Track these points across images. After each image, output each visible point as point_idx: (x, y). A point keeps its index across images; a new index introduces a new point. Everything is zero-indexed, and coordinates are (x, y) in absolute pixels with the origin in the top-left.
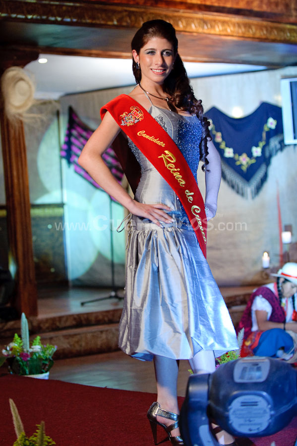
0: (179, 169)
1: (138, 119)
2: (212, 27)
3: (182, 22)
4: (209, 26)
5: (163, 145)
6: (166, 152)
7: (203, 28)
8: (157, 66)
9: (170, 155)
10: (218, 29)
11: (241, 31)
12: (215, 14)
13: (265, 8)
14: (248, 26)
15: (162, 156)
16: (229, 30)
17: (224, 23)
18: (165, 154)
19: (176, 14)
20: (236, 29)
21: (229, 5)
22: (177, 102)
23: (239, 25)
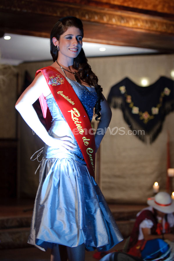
0: (80, 122)
1: (60, 83)
2: (128, 22)
3: (106, 18)
4: (125, 21)
5: (73, 104)
6: (75, 109)
7: (121, 22)
8: (73, 46)
9: (77, 111)
10: (131, 24)
11: (147, 26)
12: (130, 12)
13: (166, 10)
14: (153, 22)
15: (72, 111)
16: (139, 24)
17: (136, 19)
18: (74, 110)
19: (102, 11)
20: (144, 24)
21: (140, 7)
22: (81, 75)
23: (146, 21)
